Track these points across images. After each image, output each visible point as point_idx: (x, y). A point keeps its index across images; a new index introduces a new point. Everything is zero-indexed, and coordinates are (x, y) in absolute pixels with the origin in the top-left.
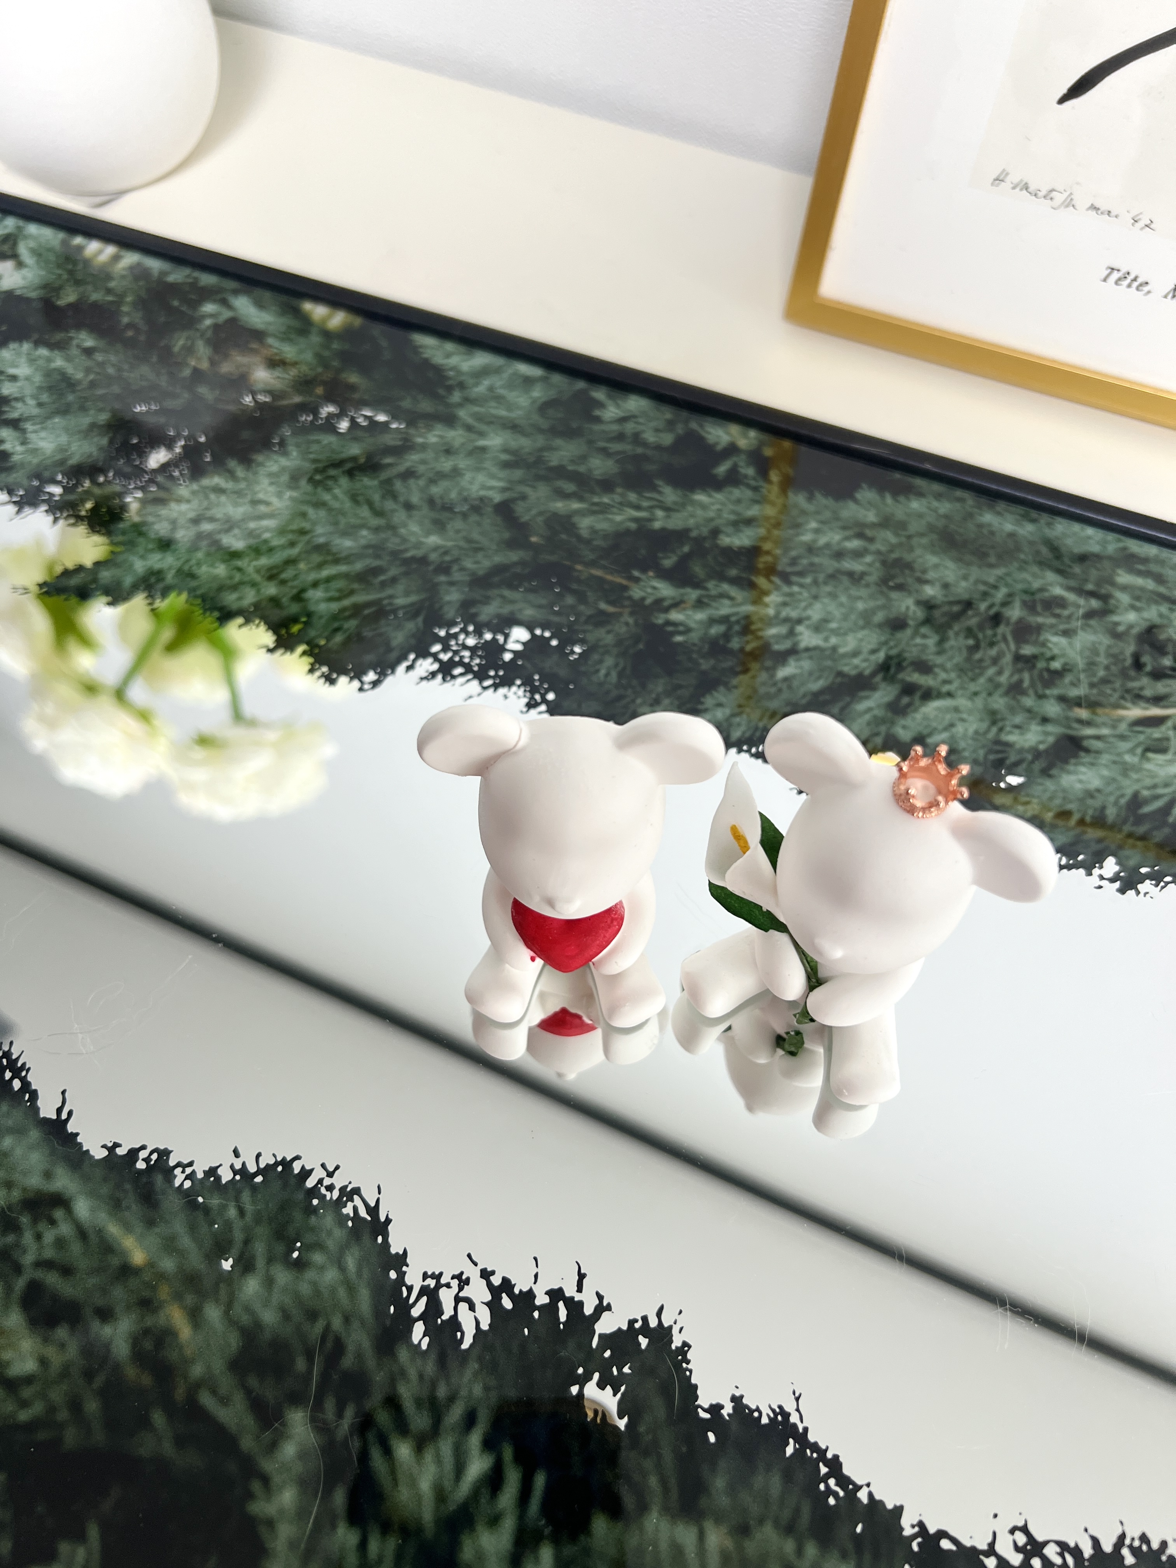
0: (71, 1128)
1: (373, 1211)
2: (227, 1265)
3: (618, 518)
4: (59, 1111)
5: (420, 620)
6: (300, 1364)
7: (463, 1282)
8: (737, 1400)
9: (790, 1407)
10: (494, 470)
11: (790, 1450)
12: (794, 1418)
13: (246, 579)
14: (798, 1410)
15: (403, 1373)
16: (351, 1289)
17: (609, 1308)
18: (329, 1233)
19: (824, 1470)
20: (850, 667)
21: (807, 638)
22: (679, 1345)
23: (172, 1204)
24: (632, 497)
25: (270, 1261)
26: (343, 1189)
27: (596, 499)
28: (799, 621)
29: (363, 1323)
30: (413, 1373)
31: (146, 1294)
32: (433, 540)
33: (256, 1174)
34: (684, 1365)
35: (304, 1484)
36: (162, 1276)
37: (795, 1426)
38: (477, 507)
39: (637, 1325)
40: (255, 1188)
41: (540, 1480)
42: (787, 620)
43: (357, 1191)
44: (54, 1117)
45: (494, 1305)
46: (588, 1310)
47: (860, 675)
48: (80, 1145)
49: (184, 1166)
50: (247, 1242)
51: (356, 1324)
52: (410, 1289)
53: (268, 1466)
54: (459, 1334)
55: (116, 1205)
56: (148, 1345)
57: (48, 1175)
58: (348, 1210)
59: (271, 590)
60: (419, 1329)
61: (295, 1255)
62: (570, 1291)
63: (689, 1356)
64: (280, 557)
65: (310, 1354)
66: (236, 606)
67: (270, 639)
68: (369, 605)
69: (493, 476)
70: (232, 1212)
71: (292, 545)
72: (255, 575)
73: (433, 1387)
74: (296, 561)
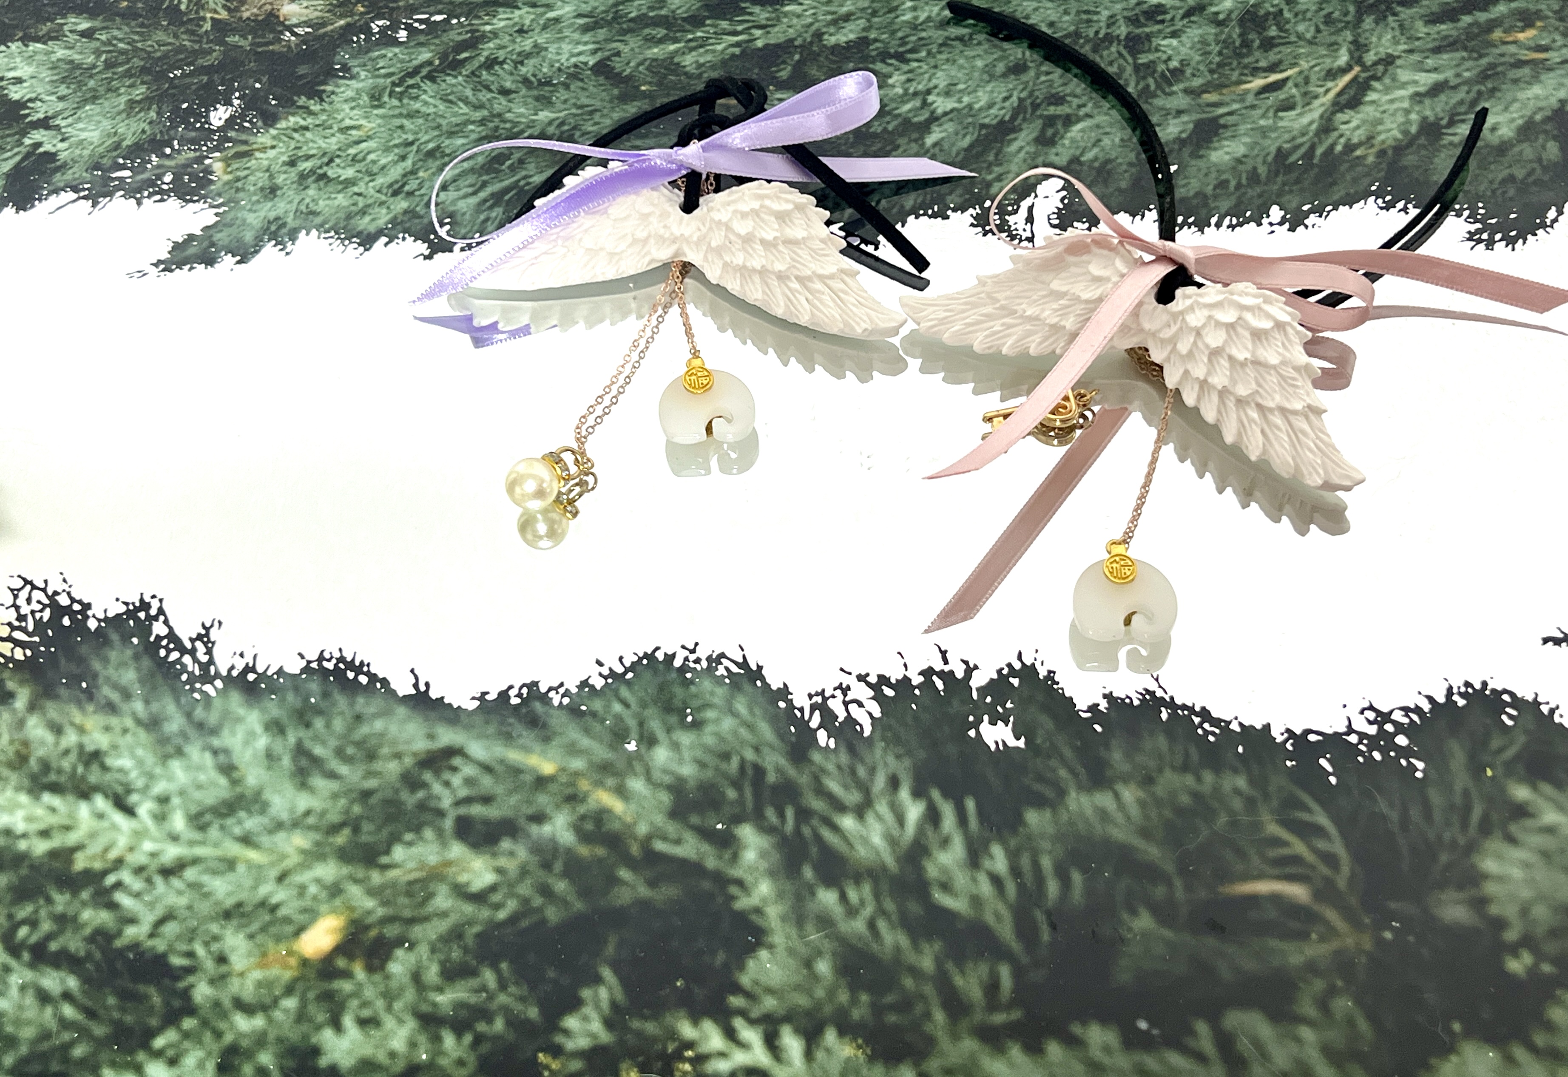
0: (434, 694)
1: (743, 665)
2: (632, 747)
3: (719, 48)
4: (416, 686)
6: (731, 794)
7: (845, 690)
8: (1108, 697)
9: (1153, 686)
10: (576, 36)
11: (1164, 716)
12: (1159, 693)
13: (370, 201)
14: (1160, 687)
15: (823, 771)
16: (750, 727)
17: (976, 667)
18: (712, 693)
19: (1197, 720)
20: (991, 117)
21: (942, 104)
22: (1046, 674)
23: (558, 720)
24: (724, 24)
25: (669, 731)
26: (709, 659)
27: (690, 36)
28: (929, 92)
29: (772, 747)
30: (830, 767)
31: (569, 791)
33: (625, 673)
34: (1055, 687)
35: (772, 874)
36: (577, 774)
37: (1163, 698)
38: (575, 74)
39: (1005, 672)
40: (628, 683)
41: (970, 804)
42: (916, 94)
43: (722, 655)
44: (413, 692)
45: (879, 697)
46: (960, 674)
47: (1002, 122)
48: (450, 705)
49: (556, 689)
50: (641, 724)
51: (766, 750)
52: (801, 710)
53: (736, 872)
54: (858, 727)
55: (508, 738)
56: (589, 826)
57: (431, 737)
58: (721, 671)
59: (401, 204)
60: (822, 736)
61: (689, 719)
62: (939, 666)
63: (1056, 679)
64: (395, 173)
65: (736, 785)
66: (372, 229)
67: (422, 247)
68: (507, 190)
69: (578, 43)
70: (617, 707)
71: (403, 158)
72: (378, 195)
73: (853, 772)
74: (413, 172)
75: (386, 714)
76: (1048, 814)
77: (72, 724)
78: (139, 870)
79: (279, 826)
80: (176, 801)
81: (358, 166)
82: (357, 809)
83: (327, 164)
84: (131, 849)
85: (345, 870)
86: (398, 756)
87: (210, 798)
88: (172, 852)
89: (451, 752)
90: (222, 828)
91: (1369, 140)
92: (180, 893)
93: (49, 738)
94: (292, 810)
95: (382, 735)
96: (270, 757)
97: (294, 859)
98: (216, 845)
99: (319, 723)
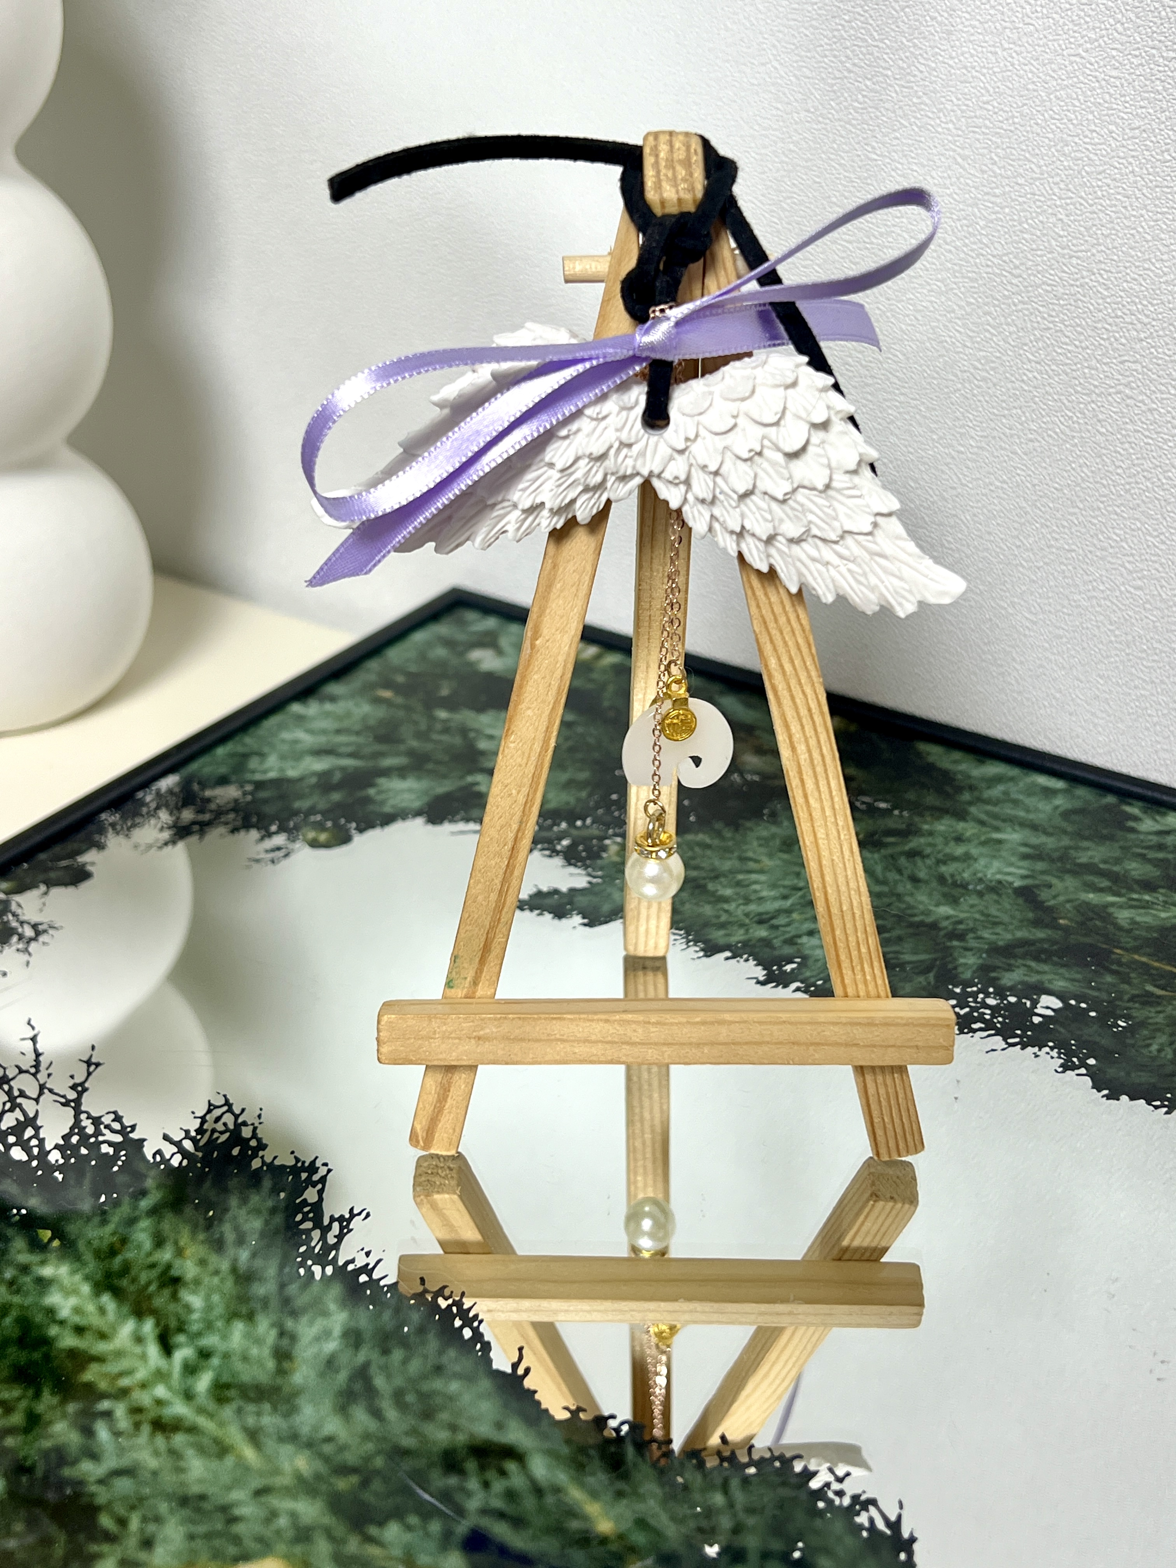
0: (528, 1383)
1: (895, 1526)
2: (712, 1551)
3: (1163, 915)
4: (515, 1366)
5: (931, 976)
10: (1013, 859)
13: (732, 919)
18: (839, 1540)
25: (765, 1557)
26: (855, 1498)
27: (1135, 896)
32: (945, 910)
33: (748, 1465)
36: (633, 1549)
38: (996, 888)
40: (746, 1481)
43: (873, 1502)
44: (509, 1370)
48: (539, 1403)
49: (660, 1444)
50: (736, 1531)
55: (579, 1469)
57: (499, 1426)
58: (862, 1519)
59: (761, 932)
61: (798, 1555)
64: (771, 906)
66: (722, 941)
67: (760, 973)
69: (1011, 865)
70: (718, 1498)
71: (785, 897)
72: (743, 918)
74: (788, 912)
75: (469, 1379)
77: (176, 1243)
78: (136, 1410)
79: (293, 1437)
80: (215, 1361)
81: (738, 890)
82: (379, 1462)
83: (711, 878)
84: (143, 1386)
85: (328, 1520)
86: (453, 1428)
87: (247, 1374)
88: (179, 1409)
89: (511, 1453)
90: (239, 1411)
92: (156, 1453)
93: (148, 1245)
94: (316, 1428)
95: (451, 1398)
96: (331, 1363)
97: (286, 1480)
98: (221, 1424)
99: (397, 1355)
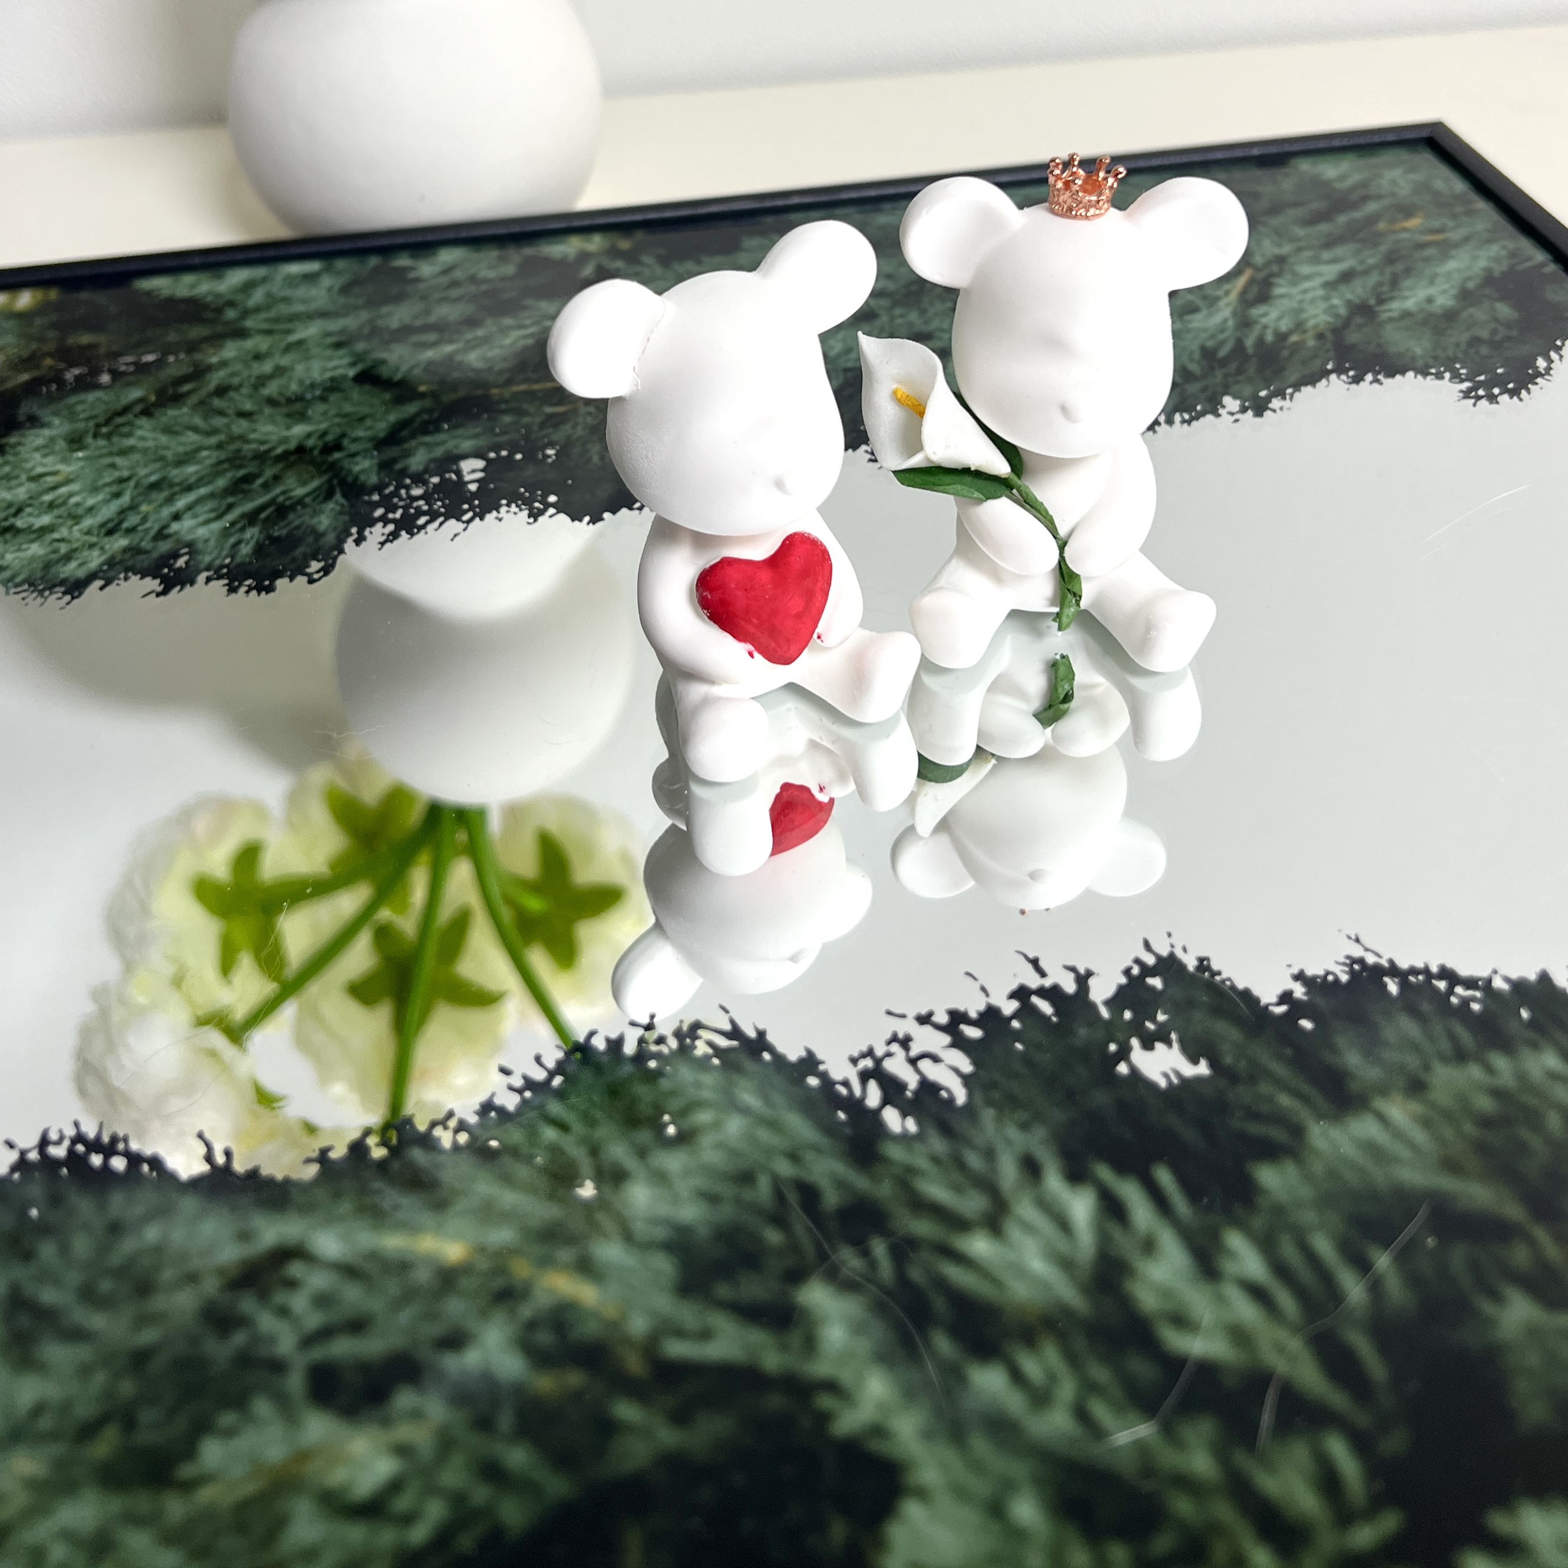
0: (239, 1166)
1: (735, 1033)
2: (587, 1190)
4: (209, 1158)
5: (338, 496)
6: (773, 1236)
7: (905, 1042)
8: (1300, 977)
9: (1357, 952)
10: (329, 352)
11: (1393, 988)
12: (1371, 959)
13: (75, 546)
14: (1367, 950)
15: (911, 1171)
16: (774, 1125)
17: (1089, 974)
18: (698, 1085)
19: (1442, 985)
22: (1195, 963)
23: (455, 1171)
24: (508, 321)
25: (642, 1153)
26: (678, 1034)
29: (818, 1150)
30: (921, 1162)
31: (499, 1283)
32: (299, 430)
33: (549, 1079)
34: (1218, 978)
35: (883, 1358)
36: (505, 1253)
37: (1377, 965)
38: (333, 386)
39: (1136, 971)
40: (559, 1093)
41: (1164, 1176)
43: (697, 1026)
44: (205, 1168)
45: (959, 1042)
46: (1070, 987)
48: (271, 1178)
49: (443, 1123)
50: (594, 1151)
51: (809, 1156)
52: (846, 1083)
53: (821, 1368)
54: (944, 1094)
55: (375, 1213)
56: (545, 1338)
57: (245, 1236)
58: (701, 1049)
59: (120, 542)
60: (892, 1118)
61: (671, 1130)
62: (1034, 981)
63: (1215, 968)
64: (109, 511)
65: (779, 1219)
66: (81, 573)
67: (154, 584)
68: (262, 508)
69: (330, 358)
70: (550, 1134)
71: (117, 495)
72: (87, 538)
73: (960, 1164)
74: (133, 507)
75: (163, 1212)
76: (1290, 1168)
81: (56, 512)
82: (127, 1387)
83: (14, 515)
86: (191, 1278)
89: (283, 1255)
91: (1299, 327)
95: (158, 1250)
99: (47, 1250)
